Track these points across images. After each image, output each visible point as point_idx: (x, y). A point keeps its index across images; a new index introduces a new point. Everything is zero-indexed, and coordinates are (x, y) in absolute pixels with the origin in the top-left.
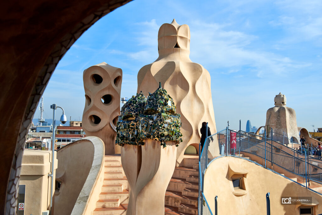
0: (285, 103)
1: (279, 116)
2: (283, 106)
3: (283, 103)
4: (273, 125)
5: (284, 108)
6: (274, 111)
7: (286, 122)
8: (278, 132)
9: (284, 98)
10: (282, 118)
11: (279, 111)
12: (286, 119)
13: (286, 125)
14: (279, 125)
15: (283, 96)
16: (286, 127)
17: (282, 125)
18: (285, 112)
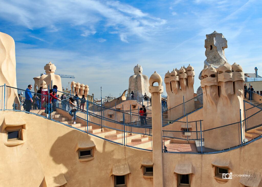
0: (142, 72)
1: (136, 81)
2: (140, 74)
3: (140, 72)
4: (132, 88)
5: (140, 75)
6: (133, 78)
7: (141, 85)
8: (136, 94)
9: (140, 68)
10: (139, 83)
11: (136, 78)
12: (141, 84)
13: (141, 88)
14: (137, 88)
15: (140, 66)
16: (141, 89)
17: (139, 88)
18: (140, 78)
